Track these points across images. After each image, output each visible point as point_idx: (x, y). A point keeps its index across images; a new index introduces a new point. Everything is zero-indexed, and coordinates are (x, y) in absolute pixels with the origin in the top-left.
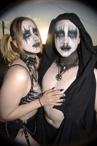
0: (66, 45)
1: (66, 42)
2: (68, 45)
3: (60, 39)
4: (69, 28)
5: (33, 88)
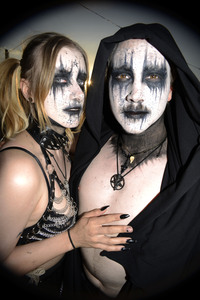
0: (136, 105)
2: (140, 106)
3: (121, 88)
4: (145, 61)
5: (54, 204)
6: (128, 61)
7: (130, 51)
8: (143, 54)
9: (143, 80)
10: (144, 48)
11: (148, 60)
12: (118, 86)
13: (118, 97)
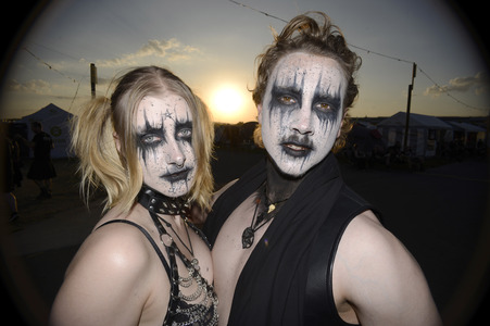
0: (301, 137)
1: (304, 127)
2: (307, 139)
3: (282, 112)
4: (318, 86)
5: (180, 288)
6: (299, 82)
7: (301, 71)
8: (316, 77)
9: (313, 108)
10: (319, 71)
11: (322, 86)
12: (279, 110)
13: (277, 123)
